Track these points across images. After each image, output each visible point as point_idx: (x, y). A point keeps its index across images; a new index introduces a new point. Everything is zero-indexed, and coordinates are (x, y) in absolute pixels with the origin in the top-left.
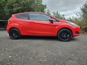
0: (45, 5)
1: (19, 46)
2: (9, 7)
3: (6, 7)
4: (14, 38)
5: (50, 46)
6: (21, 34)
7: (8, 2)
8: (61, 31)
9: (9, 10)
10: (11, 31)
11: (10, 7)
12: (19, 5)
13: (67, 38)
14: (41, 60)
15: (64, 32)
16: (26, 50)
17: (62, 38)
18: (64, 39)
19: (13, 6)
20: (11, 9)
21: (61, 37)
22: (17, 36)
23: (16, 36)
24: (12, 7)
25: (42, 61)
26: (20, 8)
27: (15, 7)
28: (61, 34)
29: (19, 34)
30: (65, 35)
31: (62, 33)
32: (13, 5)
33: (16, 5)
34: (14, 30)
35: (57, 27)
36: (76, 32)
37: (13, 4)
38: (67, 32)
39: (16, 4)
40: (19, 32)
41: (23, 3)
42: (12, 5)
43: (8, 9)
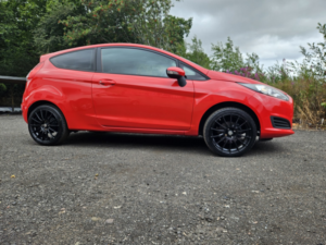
0: (186, 19)
1: (48, 169)
2: (50, 29)
3: (39, 29)
4: (45, 142)
5: (163, 173)
6: (70, 127)
7: (49, 10)
8: (216, 117)
9: (49, 41)
10: (35, 116)
11: (55, 31)
12: (84, 22)
13: (239, 143)
14: (94, 219)
15: (227, 118)
16: (62, 184)
17: (221, 145)
18: (229, 145)
19: (63, 25)
20: (59, 38)
21: (217, 139)
22: (55, 134)
23: (51, 132)
24: (60, 30)
25: (95, 222)
26: (87, 31)
27: (71, 29)
28: (216, 126)
29: (64, 125)
30: (232, 129)
31: (222, 122)
32: (63, 22)
33: (75, 22)
34: (44, 112)
35: (197, 100)
36: (276, 118)
37: (65, 18)
38: (241, 121)
39: (76, 19)
40: (61, 119)
41: (99, 12)
42: (60, 21)
43: (46, 38)
